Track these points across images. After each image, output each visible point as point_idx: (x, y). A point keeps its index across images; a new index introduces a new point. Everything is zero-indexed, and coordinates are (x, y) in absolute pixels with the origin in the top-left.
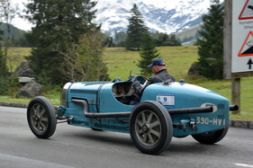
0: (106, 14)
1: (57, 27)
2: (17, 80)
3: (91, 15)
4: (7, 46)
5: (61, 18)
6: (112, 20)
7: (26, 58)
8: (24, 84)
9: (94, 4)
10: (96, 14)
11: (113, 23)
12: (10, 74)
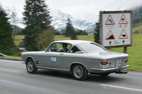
0: (57, 21)
1: (35, 27)
2: (18, 49)
3: (50, 22)
4: (15, 35)
5: (37, 23)
6: (59, 24)
7: (23, 40)
8: (21, 50)
9: (51, 17)
10: (52, 22)
11: (60, 25)
12: (16, 46)
